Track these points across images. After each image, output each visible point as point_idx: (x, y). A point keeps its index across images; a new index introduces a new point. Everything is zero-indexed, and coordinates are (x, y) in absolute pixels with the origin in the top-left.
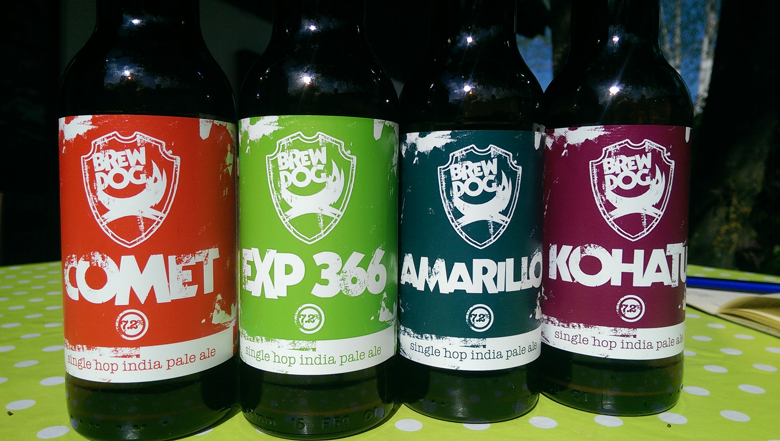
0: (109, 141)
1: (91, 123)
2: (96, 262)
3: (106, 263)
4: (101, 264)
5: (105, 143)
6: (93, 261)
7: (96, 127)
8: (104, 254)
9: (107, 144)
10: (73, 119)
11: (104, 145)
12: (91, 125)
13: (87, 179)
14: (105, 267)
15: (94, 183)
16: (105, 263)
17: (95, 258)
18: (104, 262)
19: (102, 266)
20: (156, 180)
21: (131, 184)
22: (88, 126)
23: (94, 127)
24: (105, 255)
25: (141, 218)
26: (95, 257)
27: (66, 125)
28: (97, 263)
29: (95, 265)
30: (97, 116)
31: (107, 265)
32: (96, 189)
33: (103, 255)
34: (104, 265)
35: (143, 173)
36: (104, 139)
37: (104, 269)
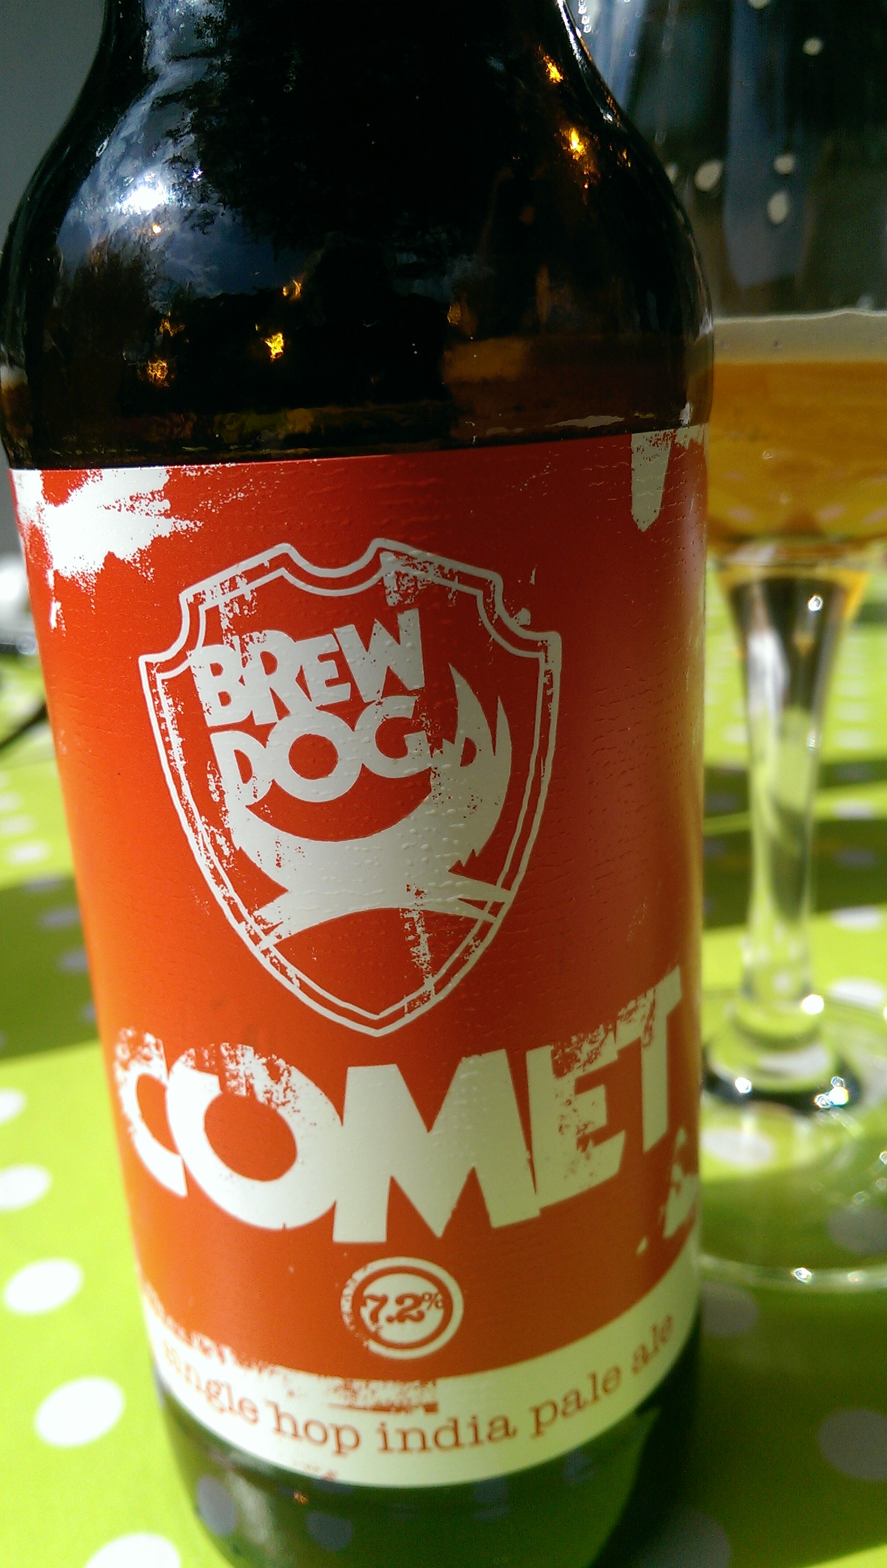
0: (257, 590)
1: (166, 504)
2: (247, 1081)
3: (285, 1090)
4: (266, 1092)
5: (241, 599)
6: (235, 1077)
7: (192, 525)
8: (274, 1057)
9: (249, 605)
10: (78, 485)
11: (237, 610)
12: (167, 515)
13: (177, 759)
14: (284, 1104)
15: (210, 776)
16: (281, 1091)
17: (241, 1067)
18: (280, 1088)
19: (270, 1100)
20: (469, 754)
21: (365, 774)
22: (153, 520)
23: (184, 525)
24: (281, 1063)
25: (416, 917)
26: (238, 1063)
27: (52, 506)
28: (250, 1088)
29: (243, 1092)
30: (191, 471)
31: (292, 1100)
32: (222, 802)
33: (272, 1059)
34: (278, 1097)
35: (418, 728)
36: (233, 580)
37: (282, 1111)
